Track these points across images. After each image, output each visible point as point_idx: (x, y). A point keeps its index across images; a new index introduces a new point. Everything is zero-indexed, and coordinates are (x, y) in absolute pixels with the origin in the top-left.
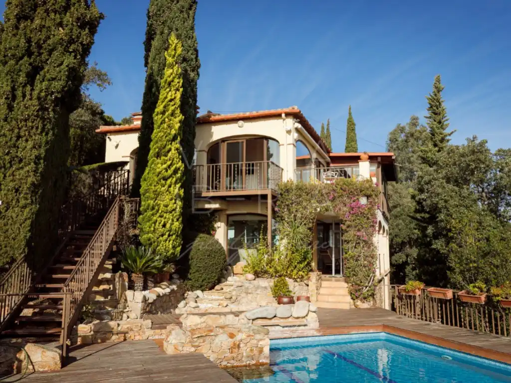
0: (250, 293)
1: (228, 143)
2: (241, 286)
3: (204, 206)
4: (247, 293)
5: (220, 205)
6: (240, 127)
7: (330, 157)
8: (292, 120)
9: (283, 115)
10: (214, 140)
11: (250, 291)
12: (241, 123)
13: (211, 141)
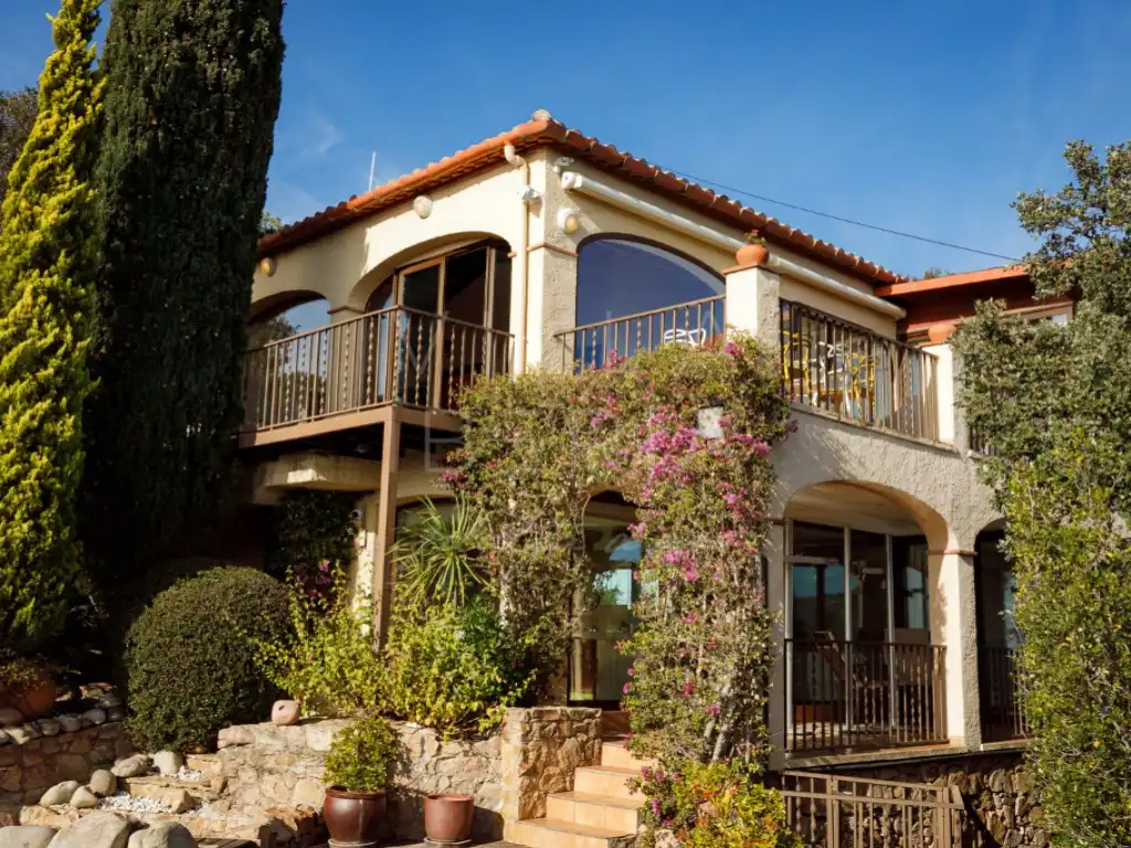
0: (271, 772)
1: (407, 276)
2: (239, 745)
3: (287, 477)
4: (260, 771)
5: (319, 470)
6: (423, 217)
7: (896, 300)
8: (545, 162)
9: (509, 152)
10: (368, 271)
11: (270, 763)
12: (421, 202)
13: (363, 274)
